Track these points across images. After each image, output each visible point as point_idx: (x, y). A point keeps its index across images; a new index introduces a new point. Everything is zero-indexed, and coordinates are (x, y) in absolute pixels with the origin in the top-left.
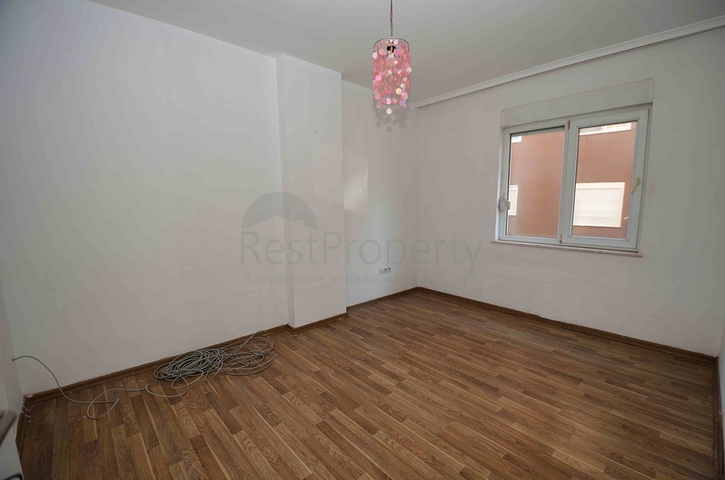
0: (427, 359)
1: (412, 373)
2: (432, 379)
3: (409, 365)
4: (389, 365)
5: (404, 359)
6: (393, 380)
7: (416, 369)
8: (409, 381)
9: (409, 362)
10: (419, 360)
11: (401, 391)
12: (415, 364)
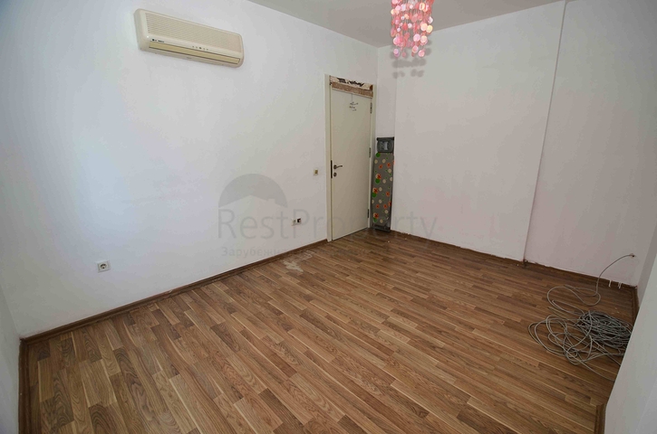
0: (360, 353)
1: (376, 330)
2: (356, 324)
3: (380, 341)
4: (403, 341)
5: (388, 351)
6: (392, 322)
7: (372, 336)
8: (377, 322)
9: (380, 347)
10: (369, 351)
11: (383, 312)
12: (373, 343)
